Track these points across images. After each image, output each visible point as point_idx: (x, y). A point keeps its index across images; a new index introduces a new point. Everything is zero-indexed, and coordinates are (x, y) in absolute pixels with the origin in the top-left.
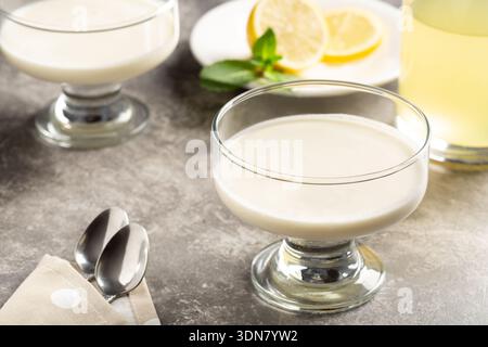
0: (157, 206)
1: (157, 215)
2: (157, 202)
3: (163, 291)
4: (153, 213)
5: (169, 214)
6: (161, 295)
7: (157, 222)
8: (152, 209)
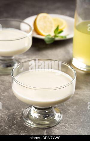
0: (6, 87)
1: (6, 90)
2: (6, 86)
3: (10, 111)
4: (5, 89)
5: (9, 89)
6: (10, 112)
7: (6, 92)
8: (4, 88)
